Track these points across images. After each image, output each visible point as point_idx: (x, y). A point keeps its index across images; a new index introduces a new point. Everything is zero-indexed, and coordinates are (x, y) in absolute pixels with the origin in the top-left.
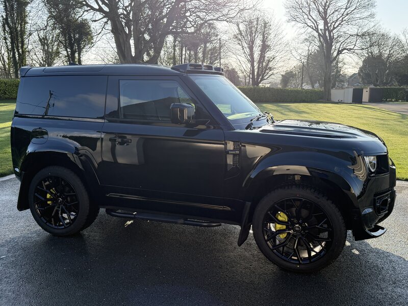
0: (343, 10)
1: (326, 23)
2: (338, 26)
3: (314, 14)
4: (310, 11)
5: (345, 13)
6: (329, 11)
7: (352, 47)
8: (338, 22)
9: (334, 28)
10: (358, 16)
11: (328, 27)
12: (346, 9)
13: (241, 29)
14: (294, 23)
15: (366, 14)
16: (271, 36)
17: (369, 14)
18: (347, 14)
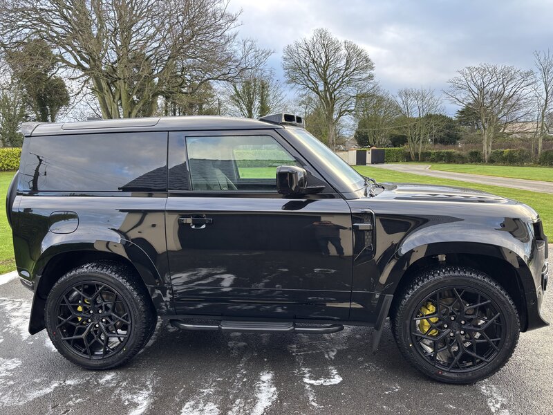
0: (342, 72)
1: (326, 83)
2: (338, 88)
3: (313, 76)
4: (309, 72)
5: (345, 74)
6: (328, 73)
7: (353, 108)
8: (338, 84)
9: (335, 90)
10: (357, 77)
11: (329, 90)
12: (346, 69)
13: (238, 89)
14: (293, 84)
15: (364, 76)
16: (271, 97)
17: (368, 75)
18: (347, 76)
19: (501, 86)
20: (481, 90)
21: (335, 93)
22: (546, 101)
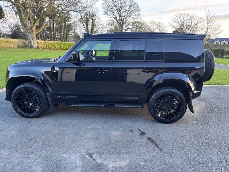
0: (127, 11)
1: (120, 16)
2: (125, 18)
3: (115, 12)
4: (113, 10)
5: (128, 12)
6: (121, 12)
7: (131, 28)
8: (126, 17)
9: (124, 19)
10: (133, 14)
11: (121, 19)
12: (129, 11)
13: (82, 16)
14: (107, 15)
15: (136, 14)
16: (96, 21)
17: (138, 14)
18: (129, 13)
19: (191, 22)
20: (183, 23)
21: (124, 20)
22: (207, 29)
